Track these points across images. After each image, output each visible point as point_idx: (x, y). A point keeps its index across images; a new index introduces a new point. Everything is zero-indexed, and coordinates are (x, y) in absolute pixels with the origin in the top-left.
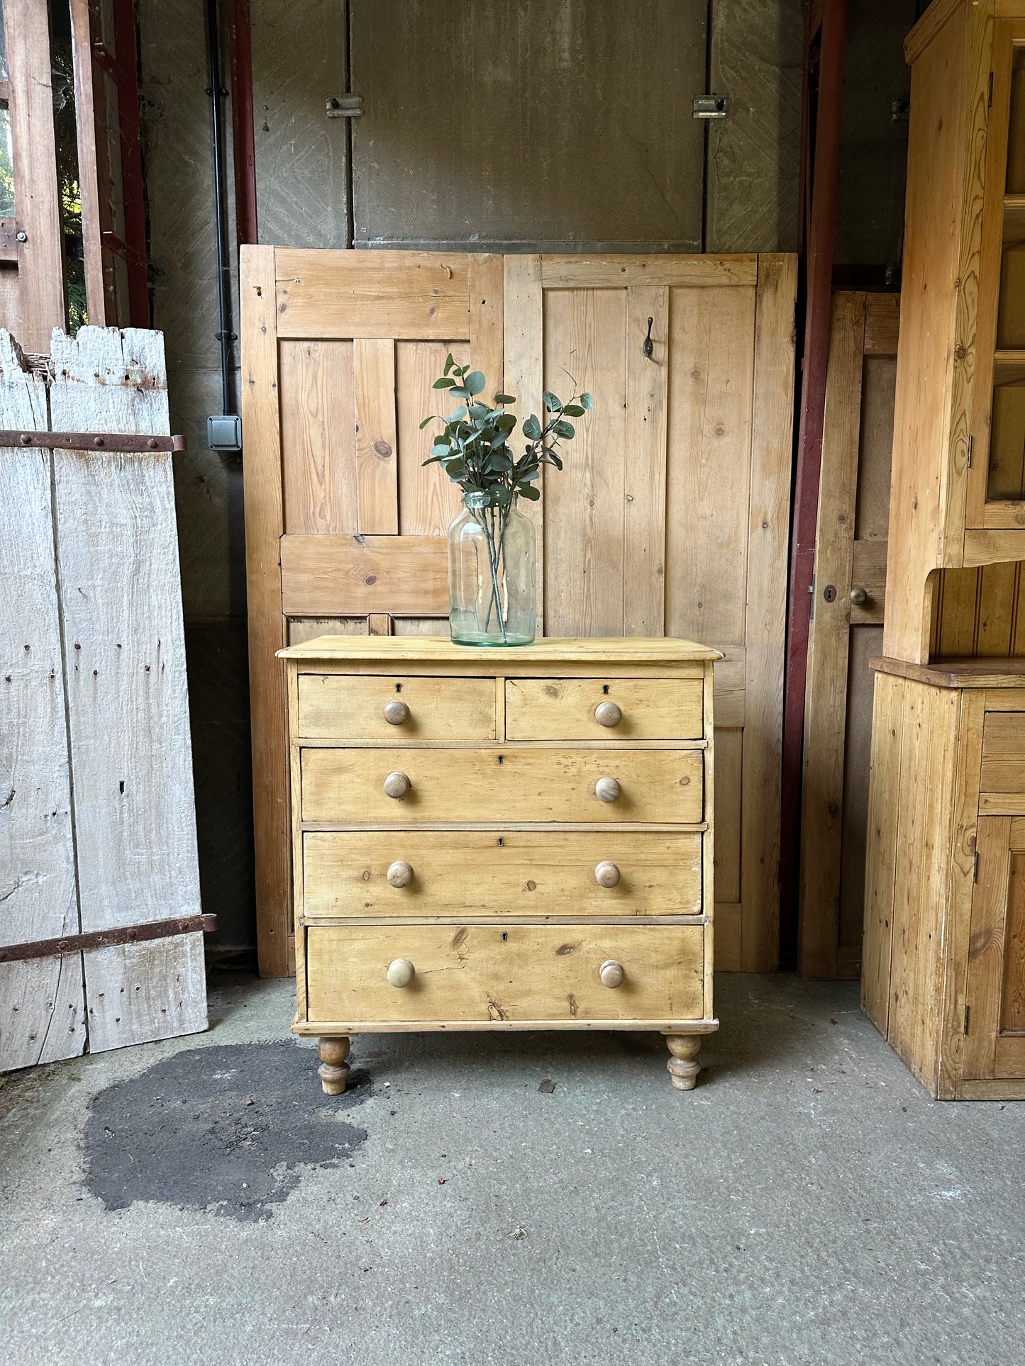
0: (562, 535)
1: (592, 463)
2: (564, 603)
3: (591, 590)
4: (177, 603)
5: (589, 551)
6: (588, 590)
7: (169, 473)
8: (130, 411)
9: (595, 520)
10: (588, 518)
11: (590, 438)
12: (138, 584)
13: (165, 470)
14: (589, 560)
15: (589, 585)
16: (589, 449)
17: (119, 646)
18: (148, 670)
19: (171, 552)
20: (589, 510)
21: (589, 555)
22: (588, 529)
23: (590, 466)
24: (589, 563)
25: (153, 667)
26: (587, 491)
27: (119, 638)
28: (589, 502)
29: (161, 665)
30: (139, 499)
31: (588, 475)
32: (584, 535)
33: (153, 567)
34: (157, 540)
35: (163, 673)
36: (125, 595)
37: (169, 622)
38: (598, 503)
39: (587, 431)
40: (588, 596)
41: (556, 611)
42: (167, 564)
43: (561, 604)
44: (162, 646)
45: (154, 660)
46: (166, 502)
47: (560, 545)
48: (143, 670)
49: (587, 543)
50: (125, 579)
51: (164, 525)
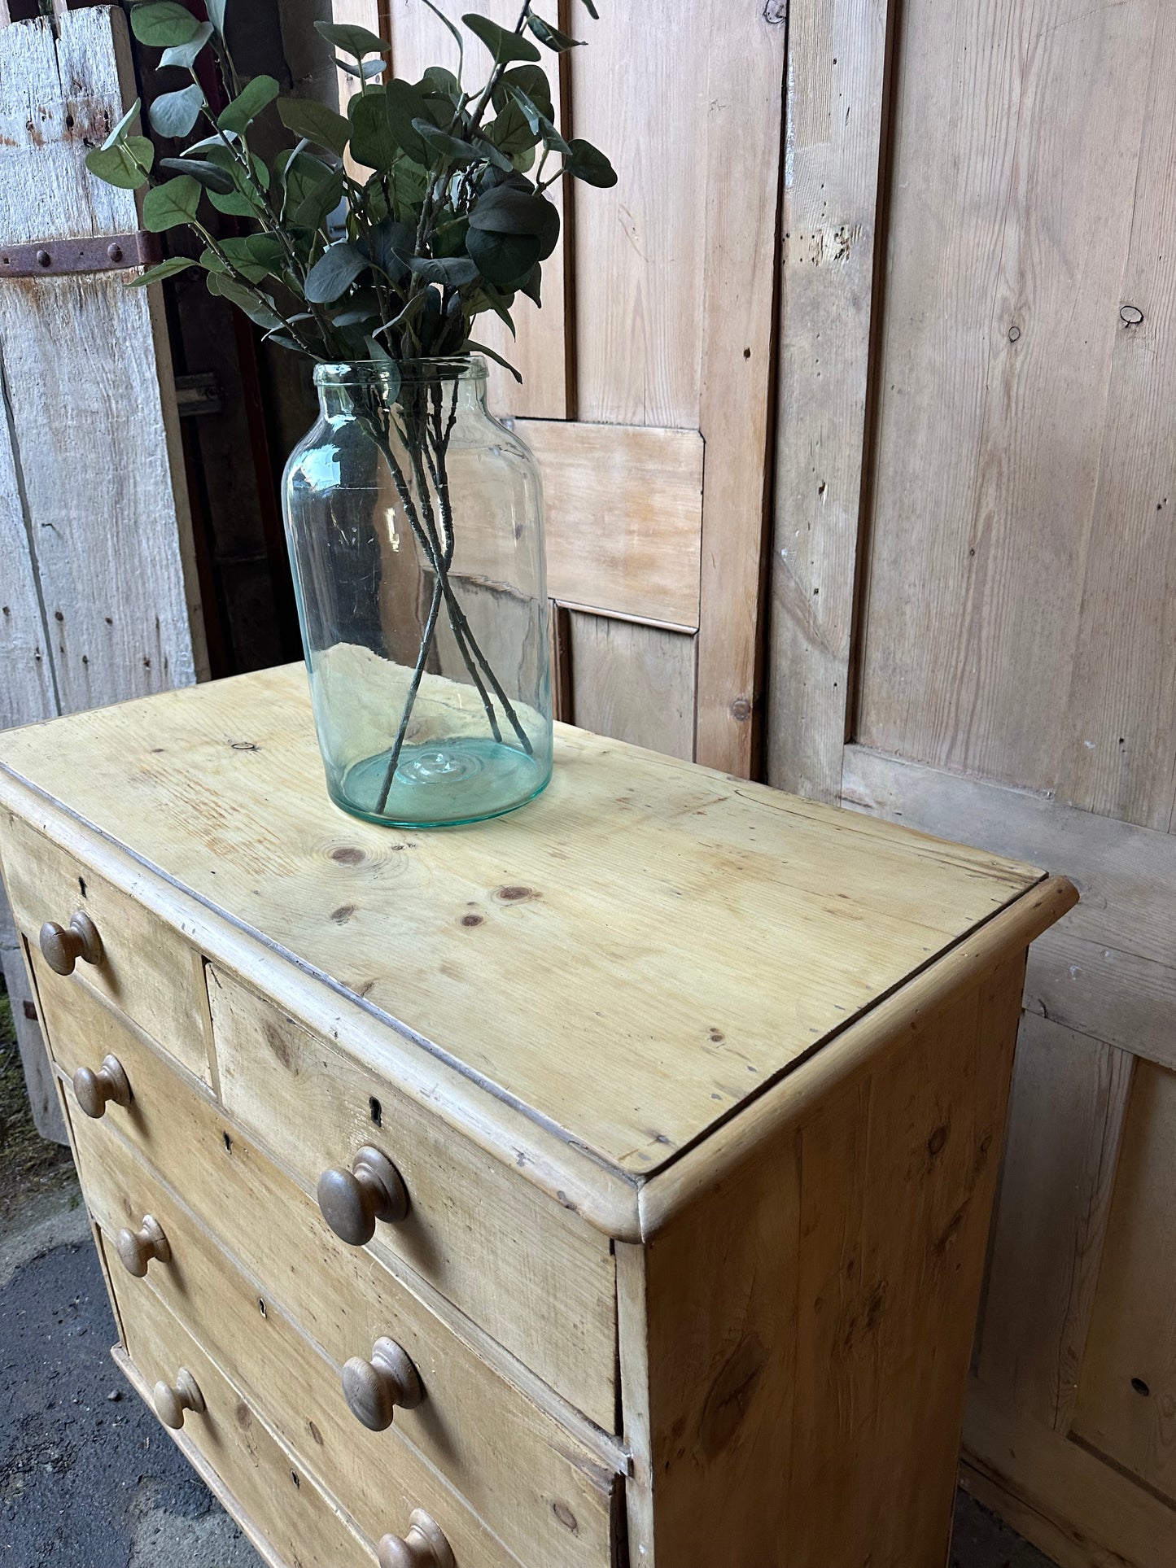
0: (921, 438)
1: (1029, 191)
2: (911, 632)
3: (986, 610)
4: (174, 554)
5: (992, 491)
6: (977, 608)
7: (143, 309)
8: (81, 191)
9: (1020, 389)
10: (997, 384)
11: (1029, 101)
12: (123, 519)
13: (138, 306)
14: (989, 518)
15: (980, 593)
16: (1024, 142)
17: (109, 621)
18: (147, 664)
19: (158, 463)
20: (1003, 355)
21: (989, 504)
22: (996, 420)
23: (1022, 201)
24: (988, 528)
25: (154, 661)
26: (1003, 291)
27: (108, 607)
28: (1005, 328)
29: (163, 660)
30: (109, 366)
31: (1012, 233)
32: (982, 439)
33: (139, 489)
34: (139, 439)
35: (166, 674)
36: (109, 536)
37: (167, 587)
38: (1034, 330)
39: (1024, 73)
40: (975, 629)
41: (887, 653)
42: (156, 483)
43: (901, 636)
44: (162, 626)
45: (154, 650)
46: (145, 367)
47: (916, 464)
48: (141, 664)
49: (988, 465)
50: (106, 509)
51: (146, 411)
